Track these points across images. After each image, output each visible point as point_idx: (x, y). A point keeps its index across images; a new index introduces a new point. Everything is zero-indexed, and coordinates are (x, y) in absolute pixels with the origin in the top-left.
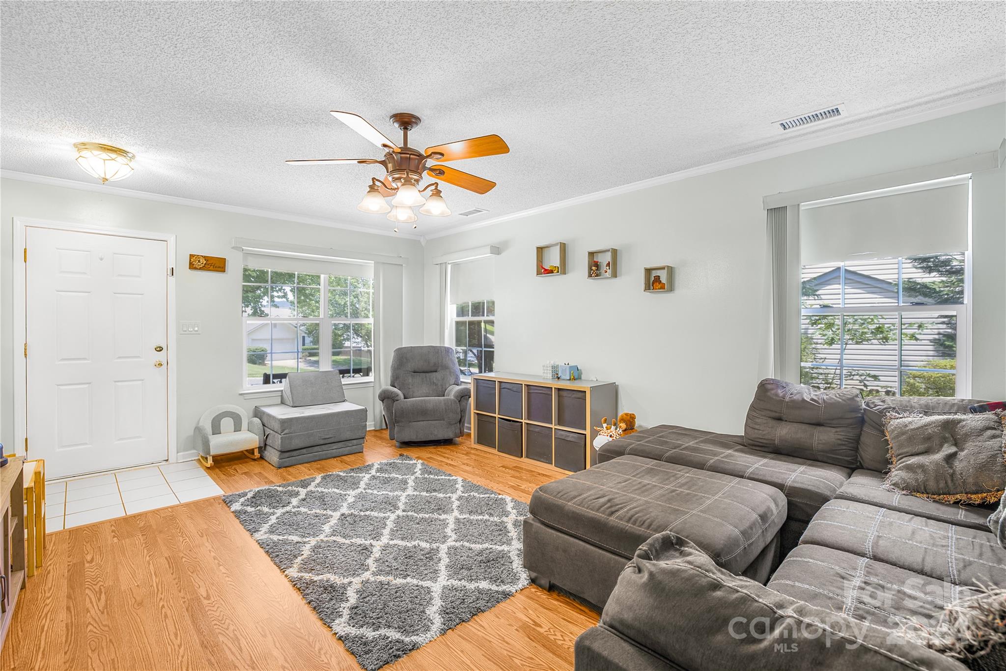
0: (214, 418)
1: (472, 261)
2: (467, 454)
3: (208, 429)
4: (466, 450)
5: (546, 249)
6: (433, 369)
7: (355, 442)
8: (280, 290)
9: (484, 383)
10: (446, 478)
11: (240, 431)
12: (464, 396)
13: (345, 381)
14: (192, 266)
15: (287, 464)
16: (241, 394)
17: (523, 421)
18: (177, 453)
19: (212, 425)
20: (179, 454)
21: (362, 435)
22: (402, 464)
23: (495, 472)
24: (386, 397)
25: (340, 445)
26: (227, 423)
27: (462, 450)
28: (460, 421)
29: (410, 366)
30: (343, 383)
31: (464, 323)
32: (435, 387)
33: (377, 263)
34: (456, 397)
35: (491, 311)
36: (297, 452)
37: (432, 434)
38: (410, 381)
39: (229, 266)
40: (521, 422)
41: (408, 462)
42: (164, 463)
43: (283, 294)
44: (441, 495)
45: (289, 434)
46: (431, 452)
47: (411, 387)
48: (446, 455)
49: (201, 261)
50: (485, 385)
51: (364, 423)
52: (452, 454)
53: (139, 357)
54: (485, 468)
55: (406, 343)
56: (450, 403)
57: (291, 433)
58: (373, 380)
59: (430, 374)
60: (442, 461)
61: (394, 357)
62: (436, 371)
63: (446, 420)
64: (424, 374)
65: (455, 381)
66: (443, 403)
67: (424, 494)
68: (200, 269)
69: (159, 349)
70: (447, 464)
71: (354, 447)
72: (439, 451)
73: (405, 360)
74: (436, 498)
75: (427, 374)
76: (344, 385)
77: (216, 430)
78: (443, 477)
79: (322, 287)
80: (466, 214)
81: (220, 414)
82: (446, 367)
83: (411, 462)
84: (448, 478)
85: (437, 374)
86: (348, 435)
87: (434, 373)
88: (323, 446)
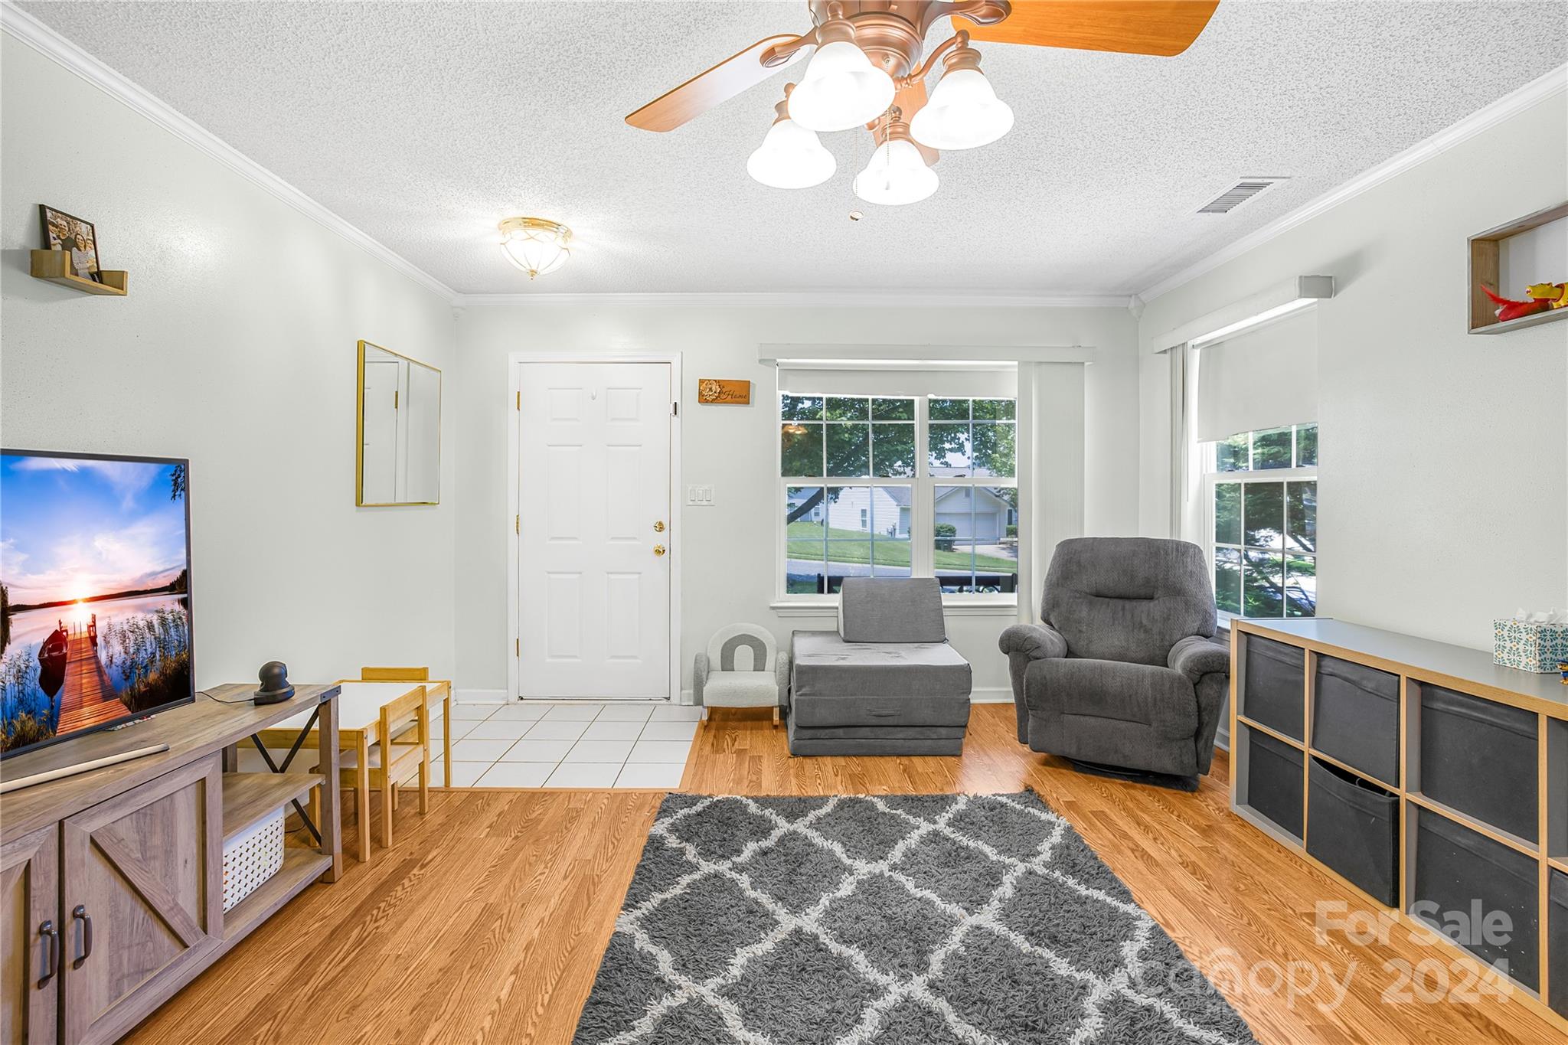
0: (726, 644)
1: (1253, 331)
2: (1206, 831)
3: (716, 660)
4: (1206, 817)
5: (1512, 240)
6: (1143, 592)
7: (943, 731)
8: (953, 439)
9: (1268, 648)
10: (1109, 900)
11: (763, 670)
12: (1212, 671)
13: (950, 599)
14: (703, 399)
15: (808, 752)
16: (773, 608)
17: (1402, 792)
18: (681, 689)
19: (722, 654)
20: (683, 692)
21: (961, 721)
22: (1020, 814)
23: (1279, 932)
24: (1016, 646)
25: (911, 732)
26: (744, 655)
27: (1198, 811)
28: (1197, 735)
29: (1088, 581)
30: (944, 604)
31: (1235, 488)
32: (1142, 636)
33: (1024, 364)
34: (1190, 672)
35: (1309, 457)
36: (827, 731)
37: (1116, 752)
38: (1084, 614)
39: (756, 394)
40: (1392, 795)
41: (1037, 812)
42: (664, 702)
43: (957, 446)
44: (1062, 967)
45: (809, 695)
46: (1110, 798)
47: (1084, 629)
48: (1147, 818)
49: (714, 388)
50: (1270, 654)
51: (964, 697)
52: (1165, 817)
53: (635, 538)
54: (1249, 903)
55: (1093, 527)
56: (1167, 685)
57: (814, 695)
58: (1016, 603)
59: (1134, 603)
60: (1125, 836)
61: (1054, 558)
62: (1151, 598)
63: (1154, 724)
64: (1120, 602)
65: (1201, 626)
66: (1147, 682)
67: (1020, 941)
68: (713, 401)
69: (660, 527)
70: (1136, 849)
71: (942, 742)
72: (1133, 799)
73: (1075, 568)
74: (1043, 972)
75: (1128, 604)
76: (945, 607)
77: (727, 665)
78: (1100, 895)
79: (916, 422)
80: (1221, 206)
81: (735, 638)
82: (1177, 592)
83: (1044, 816)
84: (1115, 903)
85: (1152, 604)
86: (926, 715)
87: (1145, 603)
88: (877, 729)
